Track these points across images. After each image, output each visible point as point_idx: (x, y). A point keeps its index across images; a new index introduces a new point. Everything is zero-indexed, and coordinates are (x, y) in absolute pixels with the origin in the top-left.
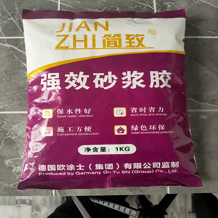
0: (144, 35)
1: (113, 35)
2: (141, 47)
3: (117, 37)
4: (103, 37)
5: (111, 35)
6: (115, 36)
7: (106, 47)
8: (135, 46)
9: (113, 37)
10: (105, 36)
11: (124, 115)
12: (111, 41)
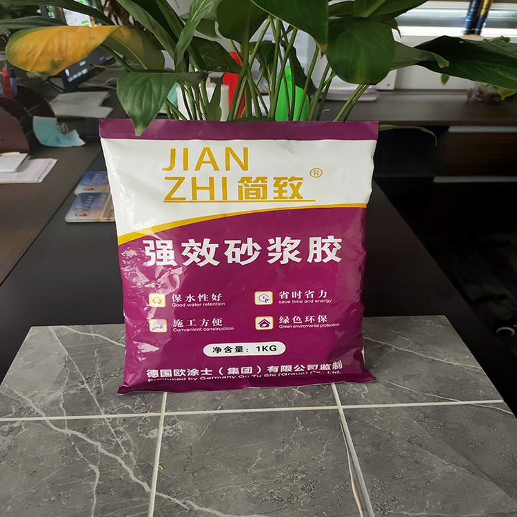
0: (302, 179)
1: (254, 179)
2: (296, 198)
3: (260, 183)
4: (239, 182)
5: (251, 178)
6: (258, 179)
7: (244, 199)
8: (287, 198)
9: (254, 182)
10: (242, 180)
11: (270, 302)
12: (251, 190)
